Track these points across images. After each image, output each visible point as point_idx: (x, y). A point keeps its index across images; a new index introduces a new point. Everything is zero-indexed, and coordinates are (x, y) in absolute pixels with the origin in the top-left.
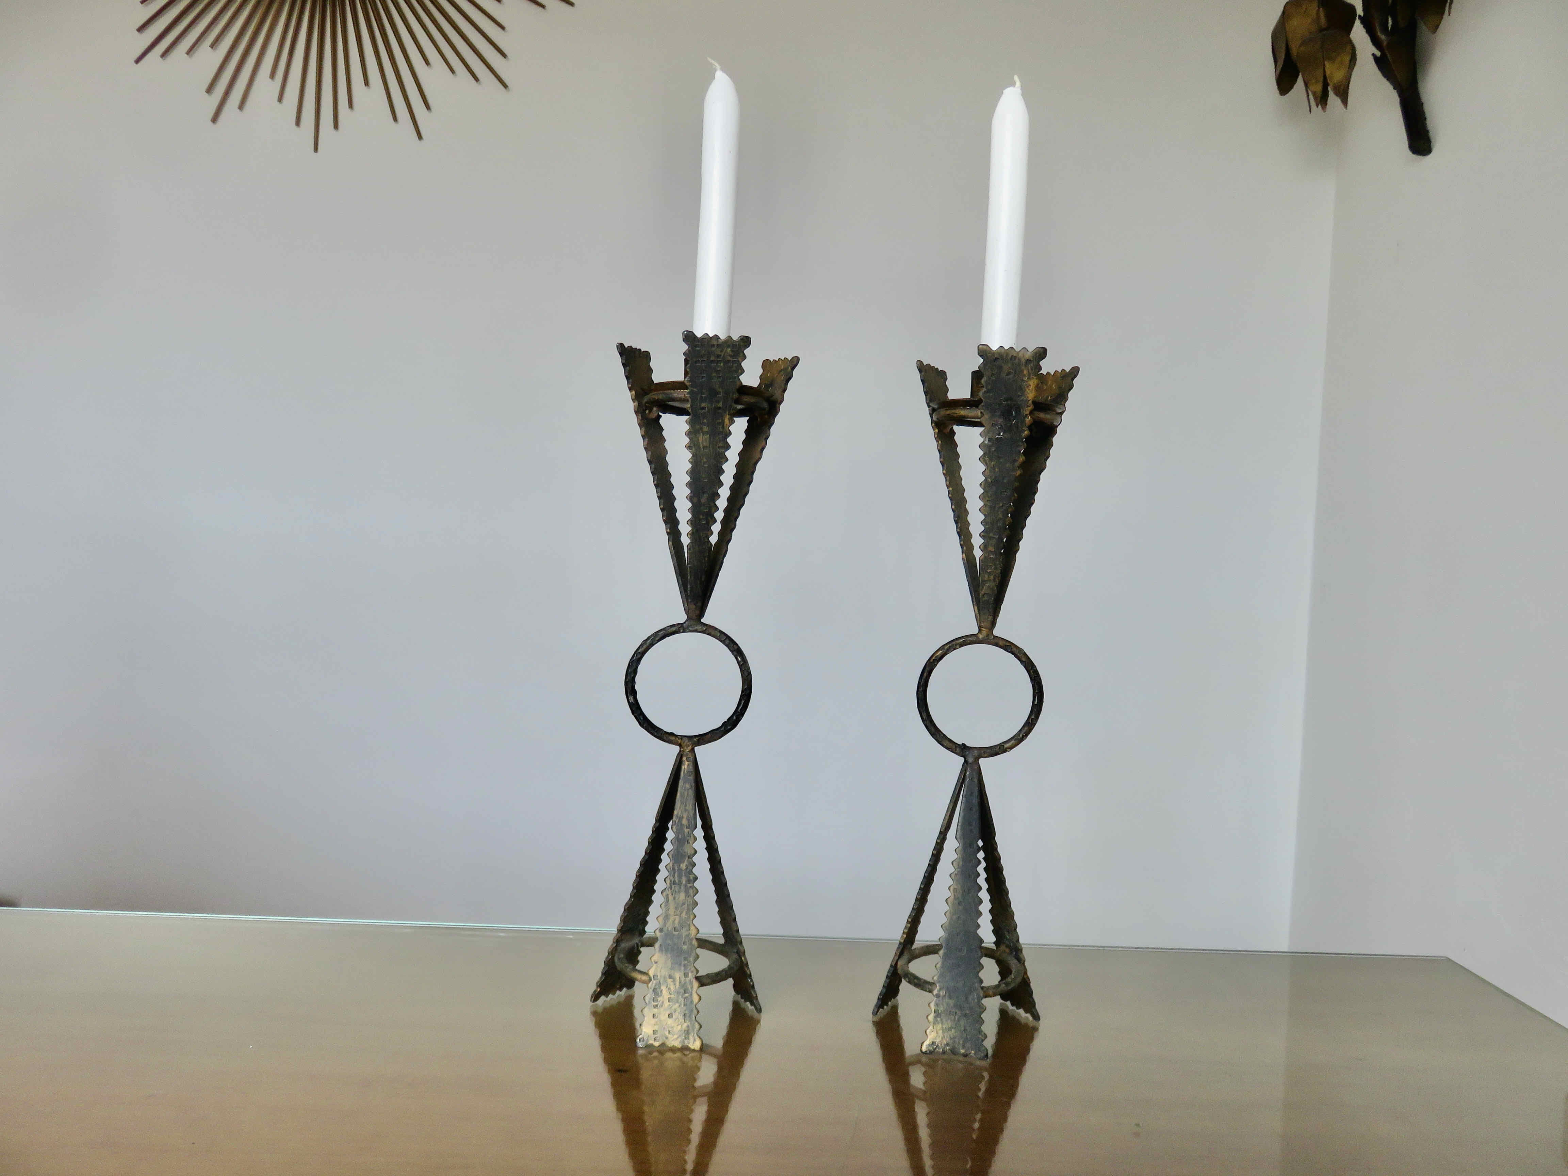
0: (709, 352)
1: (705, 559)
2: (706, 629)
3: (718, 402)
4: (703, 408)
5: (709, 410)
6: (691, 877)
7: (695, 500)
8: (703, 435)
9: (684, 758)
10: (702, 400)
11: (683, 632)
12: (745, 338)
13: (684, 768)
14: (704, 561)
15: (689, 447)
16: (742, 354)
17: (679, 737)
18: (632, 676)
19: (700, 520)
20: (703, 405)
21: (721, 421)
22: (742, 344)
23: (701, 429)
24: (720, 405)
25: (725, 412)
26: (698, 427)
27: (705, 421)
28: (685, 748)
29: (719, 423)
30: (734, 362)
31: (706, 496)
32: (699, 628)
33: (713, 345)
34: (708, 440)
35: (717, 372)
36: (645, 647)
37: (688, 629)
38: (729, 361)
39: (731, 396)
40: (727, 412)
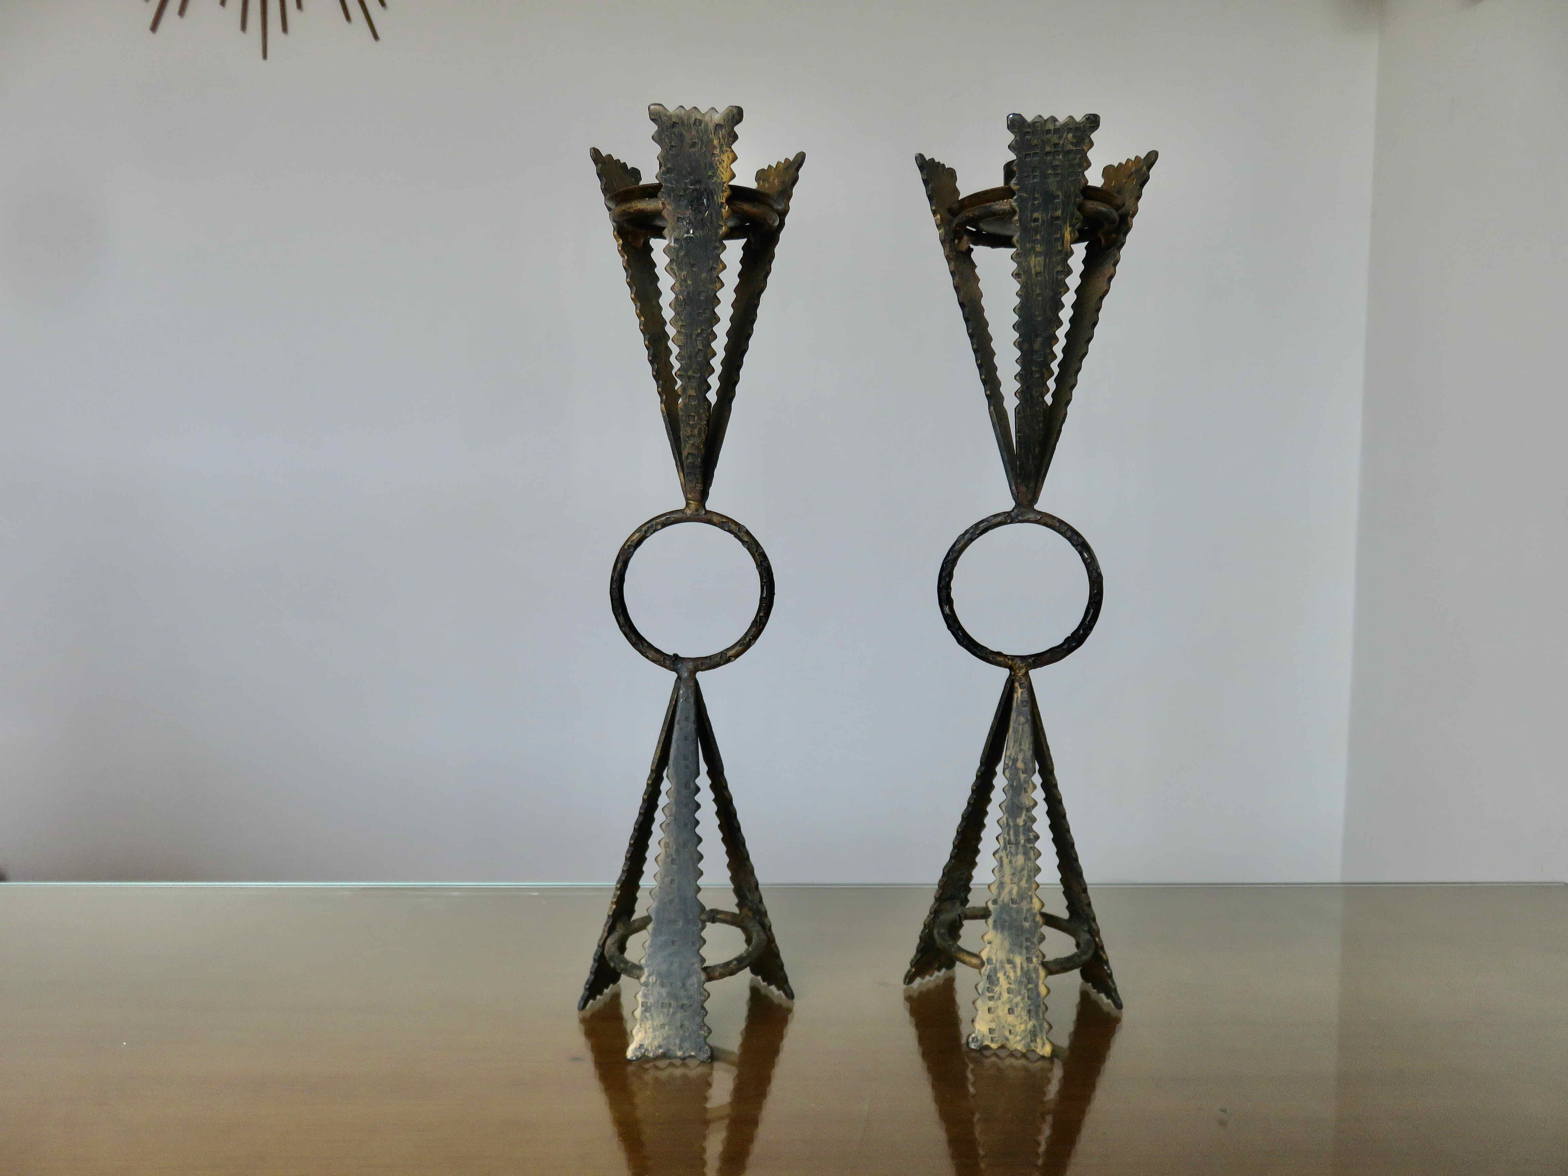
0: (1043, 141)
1: (1039, 426)
2: (1040, 518)
3: (1056, 210)
4: (1036, 220)
5: (1043, 222)
6: (1031, 835)
7: (1026, 346)
8: (1035, 258)
9: (1017, 684)
10: (1035, 209)
11: (1011, 522)
12: (1092, 117)
13: (1017, 698)
14: (1037, 428)
15: (1016, 274)
16: (1087, 140)
17: (1009, 657)
18: (947, 580)
19: (1032, 372)
20: (1036, 215)
21: (1059, 235)
22: (1088, 125)
23: (1033, 248)
24: (1059, 213)
25: (1065, 223)
26: (1028, 245)
27: (1038, 237)
28: (1018, 671)
29: (1057, 240)
30: (1077, 152)
31: (1039, 339)
32: (1032, 516)
33: (1048, 131)
34: (1042, 262)
35: (1055, 168)
36: (962, 543)
37: (1017, 518)
38: (1069, 152)
39: (1073, 199)
40: (1068, 224)
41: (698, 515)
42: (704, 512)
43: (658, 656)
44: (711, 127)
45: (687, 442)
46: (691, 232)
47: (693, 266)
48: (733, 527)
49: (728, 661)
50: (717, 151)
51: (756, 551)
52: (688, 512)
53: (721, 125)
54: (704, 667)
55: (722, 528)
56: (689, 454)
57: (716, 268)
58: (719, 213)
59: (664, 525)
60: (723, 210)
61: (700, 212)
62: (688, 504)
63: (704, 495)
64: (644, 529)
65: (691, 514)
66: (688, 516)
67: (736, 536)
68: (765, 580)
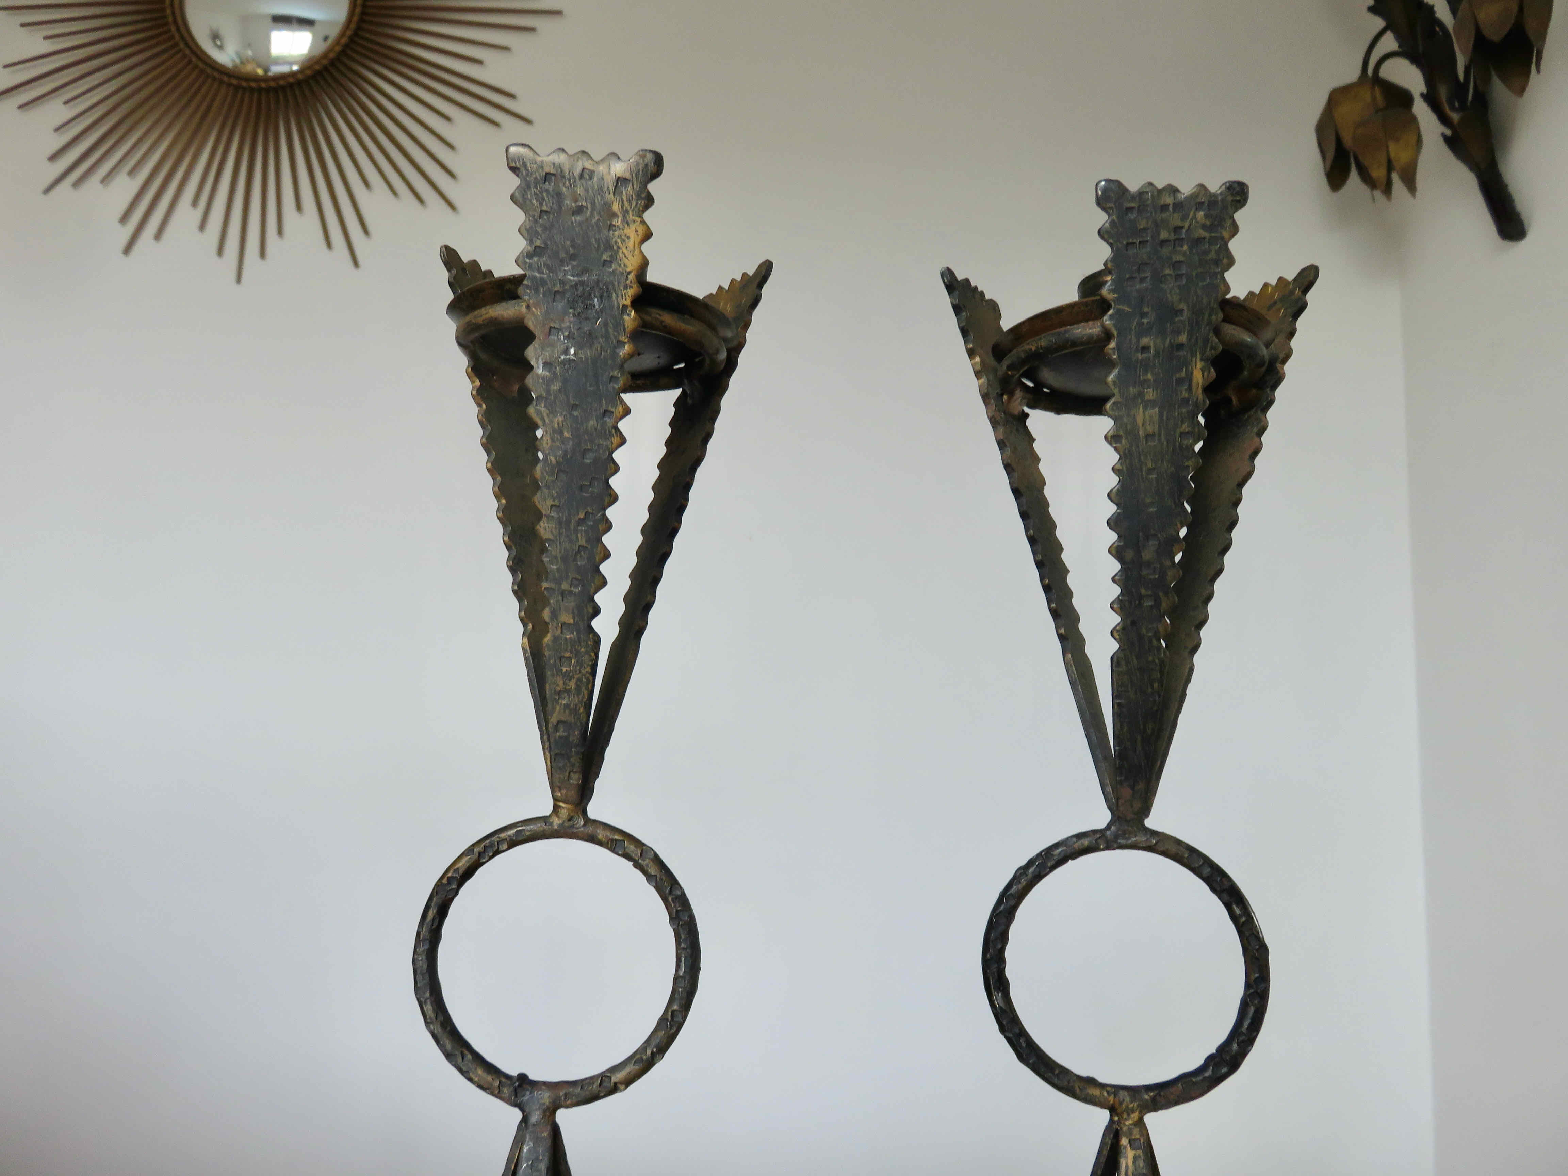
0: (1155, 222)
1: (1152, 687)
2: (1156, 843)
3: (1179, 333)
4: (1145, 349)
5: (1157, 353)
7: (1130, 554)
8: (1145, 408)
9: (1124, 1141)
10: (1143, 331)
11: (1108, 848)
12: (1236, 185)
13: (1127, 1166)
14: (1150, 690)
15: (1113, 436)
16: (1228, 223)
17: (1108, 1089)
18: (999, 946)
19: (1141, 597)
20: (1145, 341)
21: (1183, 374)
22: (1230, 198)
23: (1141, 394)
24: (1183, 338)
25: (1193, 354)
26: (1133, 390)
27: (1149, 376)
28: (1125, 1116)
29: (1180, 381)
30: (1213, 241)
31: (1153, 543)
32: (1141, 839)
33: (1164, 208)
34: (1156, 418)
35: (1176, 265)
36: (1024, 882)
37: (1116, 842)
38: (1200, 240)
39: (1206, 317)
40: (1199, 356)
41: (572, 826)
42: (582, 823)
43: (489, 1078)
44: (610, 182)
45: (557, 701)
46: (572, 351)
47: (574, 407)
48: (631, 848)
49: (614, 1090)
50: (618, 222)
51: (671, 892)
52: (556, 822)
53: (626, 179)
54: (569, 1102)
55: (613, 850)
56: (559, 722)
57: (613, 412)
58: (619, 324)
59: (513, 843)
60: (626, 317)
61: (587, 319)
62: (556, 808)
63: (585, 792)
64: (476, 850)
65: (560, 825)
66: (556, 827)
67: (637, 865)
68: (683, 945)
